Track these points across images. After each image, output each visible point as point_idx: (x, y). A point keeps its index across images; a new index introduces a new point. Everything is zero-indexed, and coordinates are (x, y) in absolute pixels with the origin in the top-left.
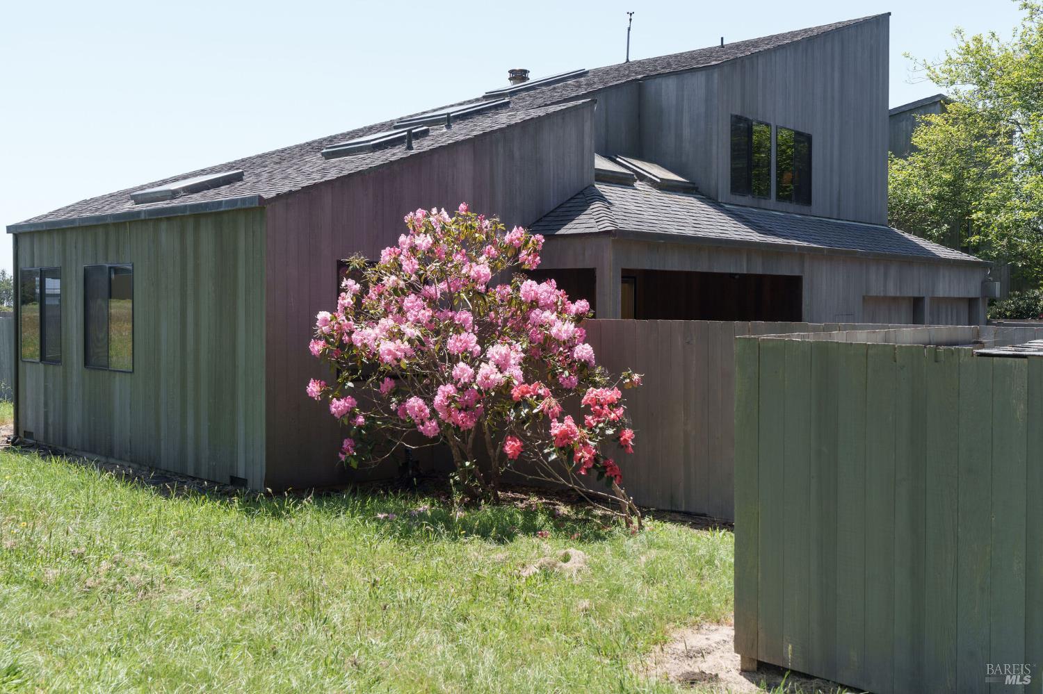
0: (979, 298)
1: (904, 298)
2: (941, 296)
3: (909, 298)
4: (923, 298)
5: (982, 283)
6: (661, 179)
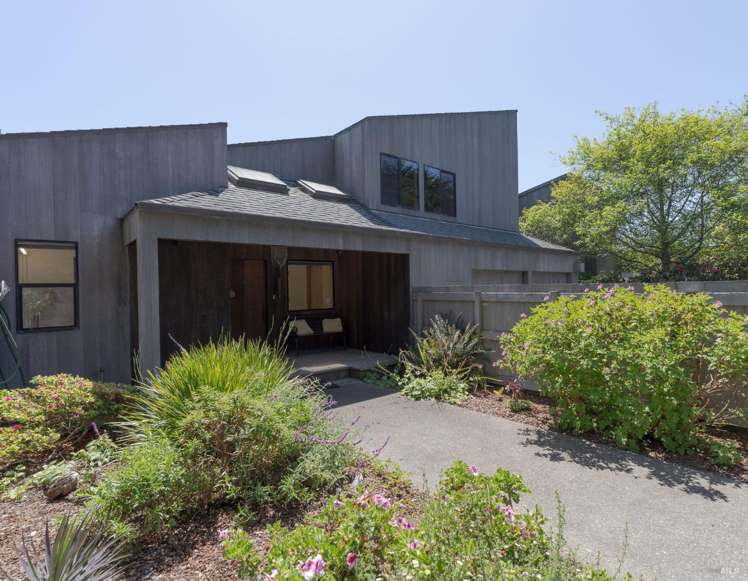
0: (571, 273)
1: (513, 272)
2: (542, 270)
3: (519, 272)
4: (527, 272)
5: (574, 264)
6: (316, 191)
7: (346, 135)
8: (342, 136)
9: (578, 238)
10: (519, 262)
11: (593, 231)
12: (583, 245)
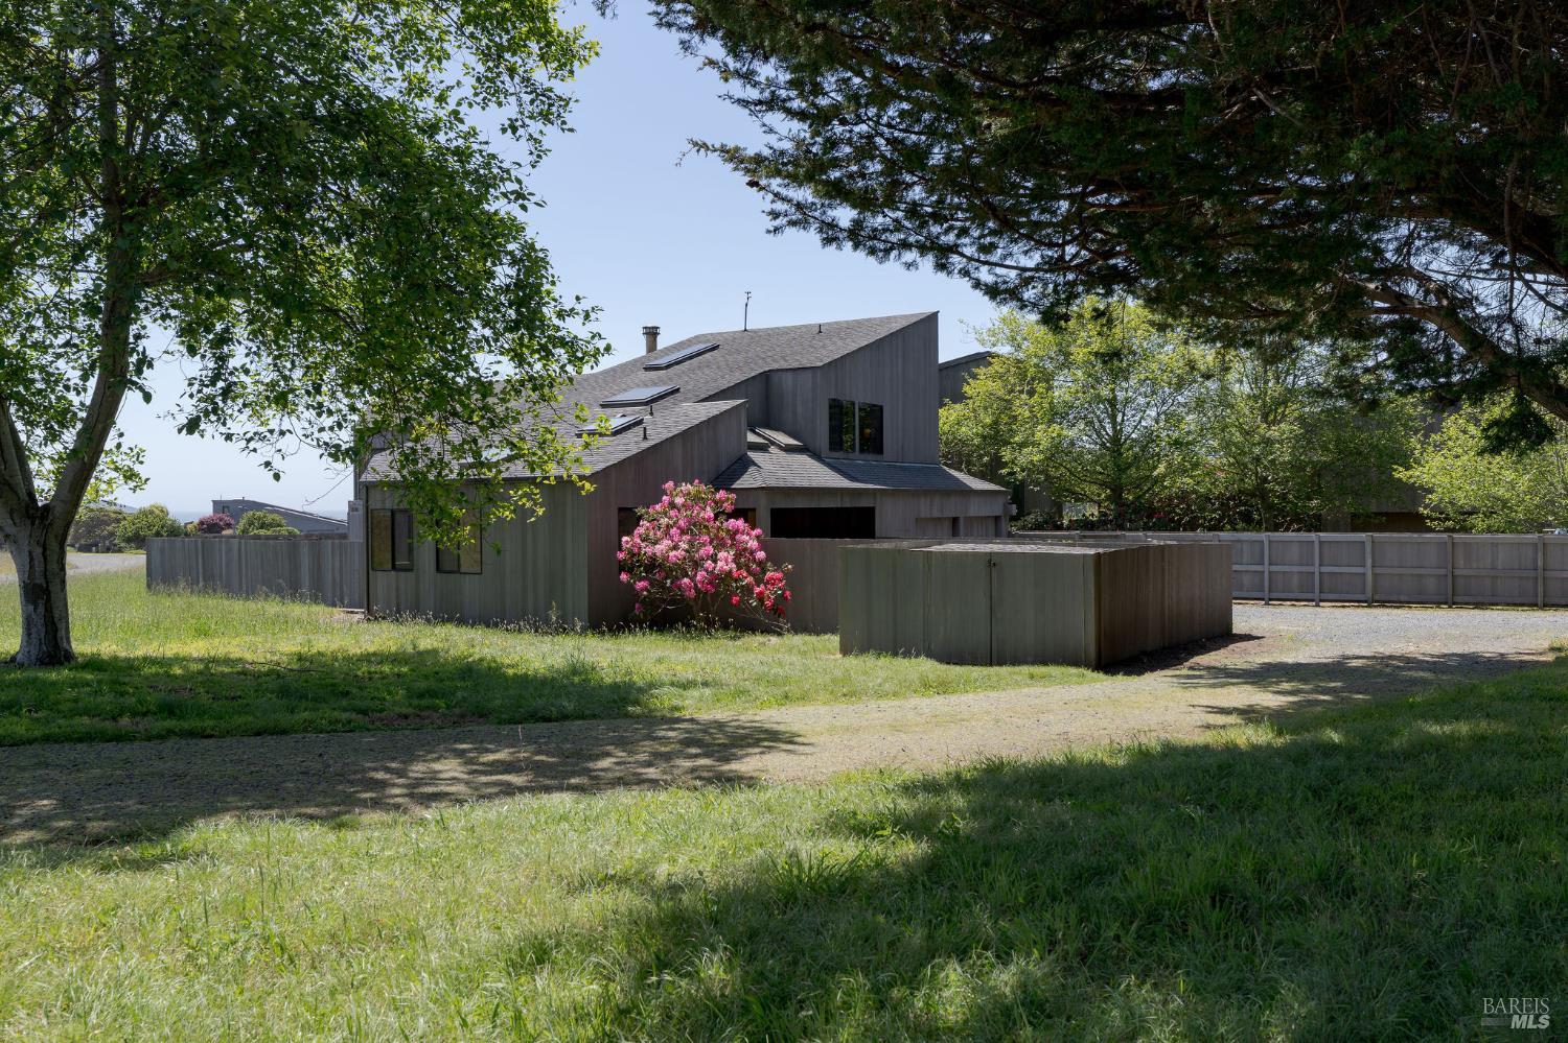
0: (1003, 515)
1: (945, 518)
2: (973, 516)
3: (950, 518)
4: (961, 517)
5: (1004, 505)
6: (786, 444)
7: (789, 375)
8: (784, 374)
9: (1005, 465)
10: (952, 508)
11: (1022, 460)
12: (1012, 474)
